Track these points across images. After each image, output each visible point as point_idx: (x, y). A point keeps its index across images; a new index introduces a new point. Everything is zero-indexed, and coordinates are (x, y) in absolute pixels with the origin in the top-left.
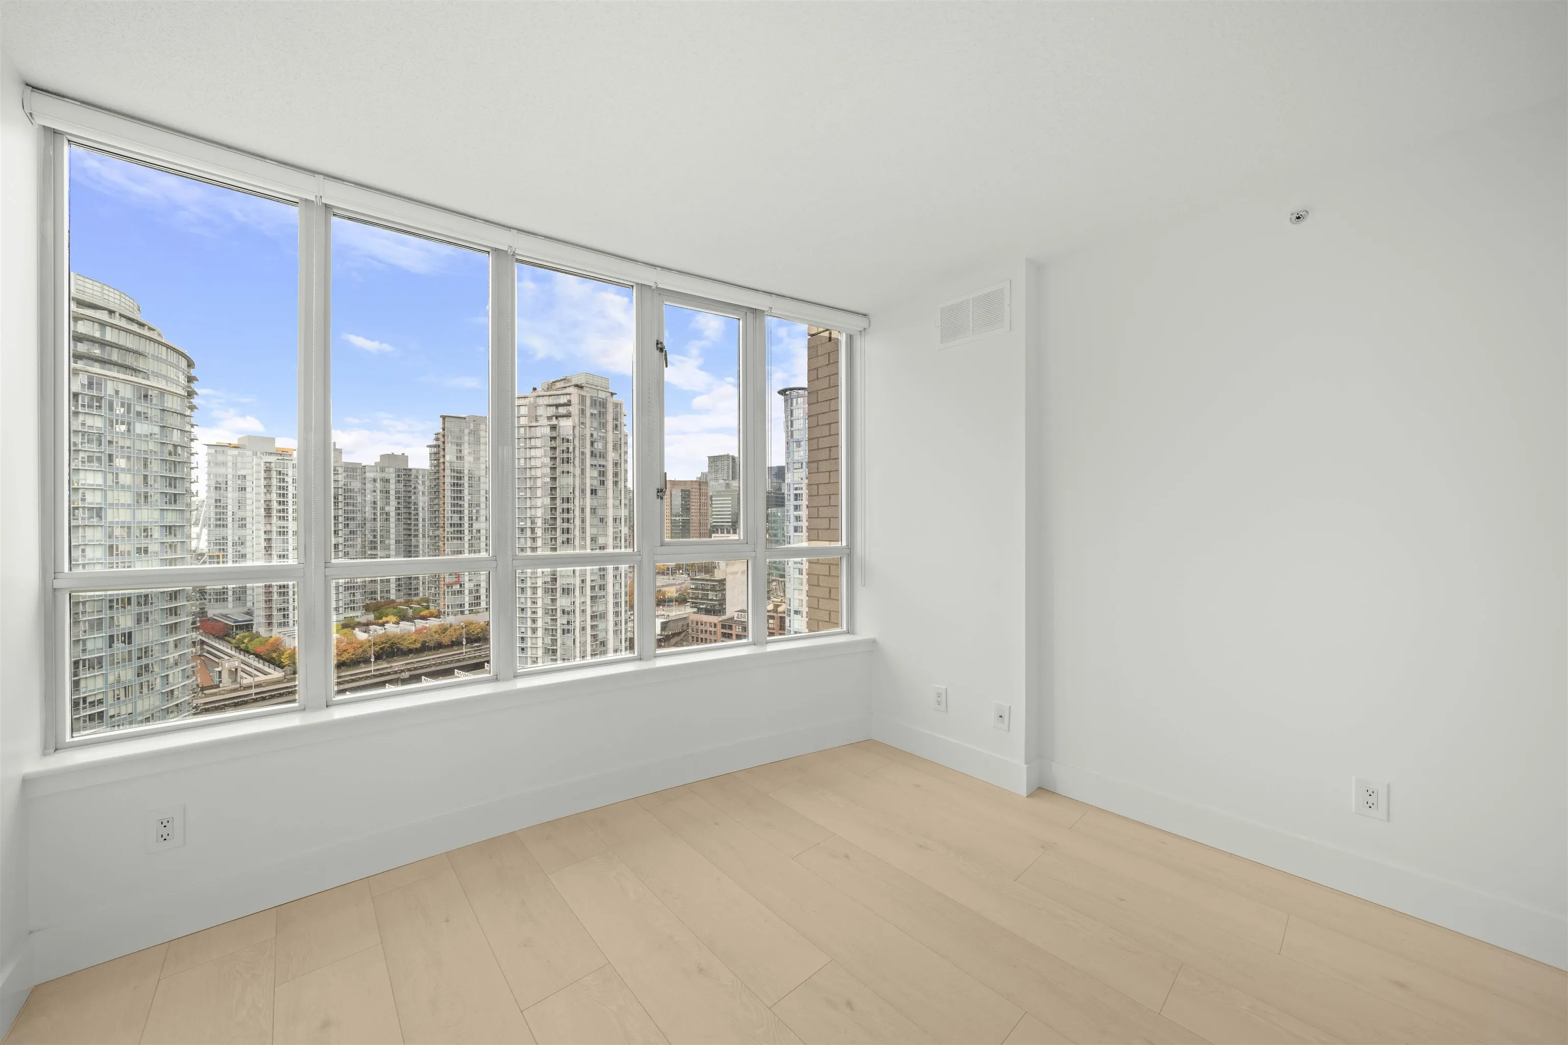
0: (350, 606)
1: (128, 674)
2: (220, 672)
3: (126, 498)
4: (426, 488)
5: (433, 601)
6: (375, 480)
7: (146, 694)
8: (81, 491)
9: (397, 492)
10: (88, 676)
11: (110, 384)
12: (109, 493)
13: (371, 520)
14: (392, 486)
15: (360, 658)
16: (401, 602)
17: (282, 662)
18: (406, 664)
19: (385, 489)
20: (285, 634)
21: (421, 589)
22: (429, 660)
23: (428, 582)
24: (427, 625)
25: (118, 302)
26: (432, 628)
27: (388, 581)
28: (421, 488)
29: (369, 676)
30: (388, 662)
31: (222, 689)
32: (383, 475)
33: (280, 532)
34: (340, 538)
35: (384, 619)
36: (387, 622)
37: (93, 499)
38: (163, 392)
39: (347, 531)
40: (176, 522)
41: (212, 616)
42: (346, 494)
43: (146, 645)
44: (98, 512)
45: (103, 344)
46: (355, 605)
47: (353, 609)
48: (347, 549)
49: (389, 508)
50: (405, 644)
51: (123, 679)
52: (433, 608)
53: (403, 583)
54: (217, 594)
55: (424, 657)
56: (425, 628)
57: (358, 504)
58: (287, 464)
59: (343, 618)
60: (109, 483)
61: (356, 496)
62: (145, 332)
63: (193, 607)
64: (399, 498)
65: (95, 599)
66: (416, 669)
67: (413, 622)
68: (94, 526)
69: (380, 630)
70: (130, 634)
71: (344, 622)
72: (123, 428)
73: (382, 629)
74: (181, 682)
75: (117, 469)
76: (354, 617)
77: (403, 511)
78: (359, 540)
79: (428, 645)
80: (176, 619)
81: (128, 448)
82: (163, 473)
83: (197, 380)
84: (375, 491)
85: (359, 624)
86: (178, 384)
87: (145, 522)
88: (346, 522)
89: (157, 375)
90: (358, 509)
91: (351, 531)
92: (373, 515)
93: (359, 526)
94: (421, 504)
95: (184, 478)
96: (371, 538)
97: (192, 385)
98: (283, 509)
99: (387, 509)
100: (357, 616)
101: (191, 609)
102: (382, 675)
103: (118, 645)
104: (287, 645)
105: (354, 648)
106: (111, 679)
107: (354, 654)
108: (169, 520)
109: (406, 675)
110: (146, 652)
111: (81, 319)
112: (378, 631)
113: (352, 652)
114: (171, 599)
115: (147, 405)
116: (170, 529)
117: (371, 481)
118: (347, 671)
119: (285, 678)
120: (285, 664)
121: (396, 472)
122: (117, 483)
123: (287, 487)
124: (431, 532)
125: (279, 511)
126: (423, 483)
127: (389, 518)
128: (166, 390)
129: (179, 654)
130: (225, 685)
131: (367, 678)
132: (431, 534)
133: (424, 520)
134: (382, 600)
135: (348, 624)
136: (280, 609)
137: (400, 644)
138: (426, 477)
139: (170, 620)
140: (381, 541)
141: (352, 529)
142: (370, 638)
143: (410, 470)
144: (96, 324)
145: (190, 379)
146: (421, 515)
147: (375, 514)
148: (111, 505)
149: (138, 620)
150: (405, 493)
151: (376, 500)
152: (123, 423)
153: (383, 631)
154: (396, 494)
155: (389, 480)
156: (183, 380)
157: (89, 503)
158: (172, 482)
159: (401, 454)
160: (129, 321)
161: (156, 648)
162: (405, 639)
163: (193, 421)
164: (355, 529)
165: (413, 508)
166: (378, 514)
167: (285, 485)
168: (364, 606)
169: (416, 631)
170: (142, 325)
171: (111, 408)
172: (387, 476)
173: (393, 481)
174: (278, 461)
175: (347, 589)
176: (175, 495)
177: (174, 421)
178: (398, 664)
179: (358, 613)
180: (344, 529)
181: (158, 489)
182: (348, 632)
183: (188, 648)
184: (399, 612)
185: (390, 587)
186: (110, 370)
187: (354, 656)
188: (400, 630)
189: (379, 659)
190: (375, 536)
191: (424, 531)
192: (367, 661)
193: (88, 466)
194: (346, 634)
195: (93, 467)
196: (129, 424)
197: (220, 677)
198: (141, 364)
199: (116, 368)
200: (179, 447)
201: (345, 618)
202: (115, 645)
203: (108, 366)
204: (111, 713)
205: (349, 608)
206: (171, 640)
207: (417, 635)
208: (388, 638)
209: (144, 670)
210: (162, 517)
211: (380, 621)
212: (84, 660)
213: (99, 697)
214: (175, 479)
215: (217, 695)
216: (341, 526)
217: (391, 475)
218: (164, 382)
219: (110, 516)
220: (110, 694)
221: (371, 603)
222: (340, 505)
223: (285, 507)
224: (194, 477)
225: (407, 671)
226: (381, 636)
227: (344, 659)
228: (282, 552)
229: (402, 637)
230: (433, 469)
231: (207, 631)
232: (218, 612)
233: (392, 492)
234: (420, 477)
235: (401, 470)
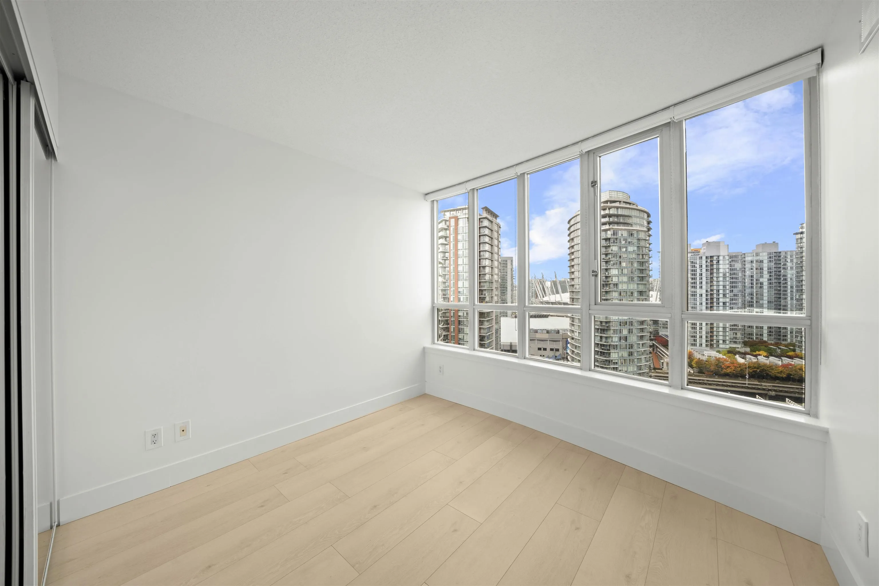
0: (733, 340)
1: (625, 354)
2: (663, 363)
3: (625, 279)
4: (794, 264)
5: (799, 347)
6: (752, 262)
7: (631, 365)
8: (611, 277)
9: (769, 268)
10: (613, 351)
11: (620, 232)
12: (620, 277)
13: (749, 288)
14: (765, 265)
15: (739, 374)
16: (771, 343)
17: (692, 365)
18: (773, 386)
19: (760, 267)
20: (695, 350)
21: (789, 336)
22: (793, 388)
23: (795, 332)
24: (793, 363)
25: (622, 197)
26: (797, 366)
27: (762, 328)
28: (789, 264)
29: (744, 387)
30: (759, 382)
31: (663, 371)
32: (758, 258)
33: (692, 294)
34: (727, 299)
35: (757, 353)
36: (759, 355)
37: (615, 280)
38: (638, 231)
39: (732, 294)
40: (643, 289)
41: (661, 335)
42: (731, 272)
43: (632, 343)
44: (616, 285)
45: (617, 216)
46: (737, 340)
47: (735, 342)
48: (732, 306)
49: (763, 279)
50: (773, 372)
51: (624, 355)
52: (799, 351)
53: (773, 330)
54: (663, 324)
55: (789, 385)
56: (791, 365)
57: (739, 278)
58: (696, 257)
59: (729, 347)
60: (620, 273)
61: (738, 273)
62: (631, 206)
63: (651, 329)
64: (770, 272)
65: (615, 321)
66: (781, 391)
67: (780, 358)
68: (615, 291)
69: (754, 360)
70: (626, 337)
71: (729, 350)
72: (624, 249)
73: (756, 359)
74: (644, 363)
75: (622, 267)
76: (736, 347)
77: (773, 281)
78: (740, 300)
79: (792, 377)
80: (643, 334)
81: (626, 258)
82: (638, 267)
83: (651, 222)
84: (752, 269)
85: (739, 353)
86: (642, 226)
87: (632, 289)
88: (731, 289)
89: (636, 224)
90: (739, 281)
91: (734, 294)
92: (750, 285)
93: (740, 292)
94: (789, 276)
95: (646, 269)
96: (750, 299)
97: (650, 225)
98: (694, 282)
99: (761, 280)
100: (738, 348)
101: (649, 330)
102: (754, 389)
103: (623, 341)
104: (695, 357)
105: (735, 367)
106: (620, 355)
107: (735, 370)
108: (640, 288)
109: (773, 393)
110: (631, 346)
111: (611, 208)
112: (752, 359)
113: (733, 369)
114: (641, 324)
115: (632, 238)
116: (641, 293)
117: (749, 262)
118: (728, 379)
119: (693, 374)
120: (694, 366)
121: (768, 255)
122: (622, 273)
123: (696, 270)
124: (798, 296)
125: (692, 283)
126: (792, 261)
127: (763, 286)
128: (639, 230)
129: (644, 349)
130: (665, 370)
131: (743, 387)
132: (797, 298)
133: (792, 287)
134: (757, 340)
135: (732, 351)
136: (692, 336)
137: (768, 371)
138: (794, 256)
139: (641, 334)
140: (756, 301)
141: (735, 293)
142: (746, 363)
143: (780, 252)
144: (616, 209)
145: (649, 223)
146: (789, 283)
147: (752, 284)
148: (620, 282)
149: (629, 332)
150: (775, 269)
151: (753, 275)
152: (624, 248)
153: (756, 360)
154: (768, 270)
155: (763, 261)
156: (645, 223)
157: (614, 282)
158: (641, 271)
159: (772, 242)
160: (626, 204)
161: (635, 345)
162: (773, 369)
163: (650, 242)
164: (737, 293)
165: (782, 279)
166: (755, 284)
167: (695, 269)
168: (743, 342)
169: (782, 365)
170: (630, 204)
171: (620, 242)
172: (761, 258)
173: (766, 262)
174: (692, 256)
175: (731, 330)
176: (643, 277)
177: (642, 243)
178: (767, 385)
179: (739, 346)
180: (729, 293)
181: (636, 275)
182: (732, 356)
183: (647, 348)
184: (769, 350)
185: (763, 332)
186: (620, 226)
187: (735, 372)
188: (769, 362)
189: (752, 378)
190: (752, 298)
191: (792, 295)
192: (743, 377)
193: (614, 267)
194: (730, 357)
195: (615, 267)
196: (626, 248)
197: (663, 365)
198: (630, 221)
199: (622, 225)
200: (644, 255)
201: (730, 347)
202: (621, 341)
203: (619, 225)
204: (620, 369)
205: (733, 342)
206: (641, 343)
207: (783, 368)
208: (758, 366)
209: (631, 354)
210: (638, 288)
211: (755, 353)
212: (612, 345)
213: (616, 361)
214: (643, 269)
215: (661, 374)
216: (728, 292)
217: (764, 257)
218: (638, 226)
219: (620, 287)
220: (620, 361)
221: (749, 340)
222: (728, 279)
223: (695, 281)
224: (650, 268)
225: (773, 391)
226: (755, 363)
227: (728, 372)
228: (693, 306)
229: (771, 367)
230: (799, 250)
231: (659, 342)
232: (663, 333)
233: (765, 269)
234: (789, 257)
235: (773, 253)
